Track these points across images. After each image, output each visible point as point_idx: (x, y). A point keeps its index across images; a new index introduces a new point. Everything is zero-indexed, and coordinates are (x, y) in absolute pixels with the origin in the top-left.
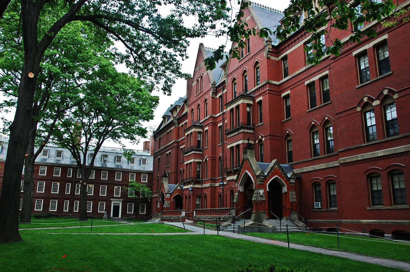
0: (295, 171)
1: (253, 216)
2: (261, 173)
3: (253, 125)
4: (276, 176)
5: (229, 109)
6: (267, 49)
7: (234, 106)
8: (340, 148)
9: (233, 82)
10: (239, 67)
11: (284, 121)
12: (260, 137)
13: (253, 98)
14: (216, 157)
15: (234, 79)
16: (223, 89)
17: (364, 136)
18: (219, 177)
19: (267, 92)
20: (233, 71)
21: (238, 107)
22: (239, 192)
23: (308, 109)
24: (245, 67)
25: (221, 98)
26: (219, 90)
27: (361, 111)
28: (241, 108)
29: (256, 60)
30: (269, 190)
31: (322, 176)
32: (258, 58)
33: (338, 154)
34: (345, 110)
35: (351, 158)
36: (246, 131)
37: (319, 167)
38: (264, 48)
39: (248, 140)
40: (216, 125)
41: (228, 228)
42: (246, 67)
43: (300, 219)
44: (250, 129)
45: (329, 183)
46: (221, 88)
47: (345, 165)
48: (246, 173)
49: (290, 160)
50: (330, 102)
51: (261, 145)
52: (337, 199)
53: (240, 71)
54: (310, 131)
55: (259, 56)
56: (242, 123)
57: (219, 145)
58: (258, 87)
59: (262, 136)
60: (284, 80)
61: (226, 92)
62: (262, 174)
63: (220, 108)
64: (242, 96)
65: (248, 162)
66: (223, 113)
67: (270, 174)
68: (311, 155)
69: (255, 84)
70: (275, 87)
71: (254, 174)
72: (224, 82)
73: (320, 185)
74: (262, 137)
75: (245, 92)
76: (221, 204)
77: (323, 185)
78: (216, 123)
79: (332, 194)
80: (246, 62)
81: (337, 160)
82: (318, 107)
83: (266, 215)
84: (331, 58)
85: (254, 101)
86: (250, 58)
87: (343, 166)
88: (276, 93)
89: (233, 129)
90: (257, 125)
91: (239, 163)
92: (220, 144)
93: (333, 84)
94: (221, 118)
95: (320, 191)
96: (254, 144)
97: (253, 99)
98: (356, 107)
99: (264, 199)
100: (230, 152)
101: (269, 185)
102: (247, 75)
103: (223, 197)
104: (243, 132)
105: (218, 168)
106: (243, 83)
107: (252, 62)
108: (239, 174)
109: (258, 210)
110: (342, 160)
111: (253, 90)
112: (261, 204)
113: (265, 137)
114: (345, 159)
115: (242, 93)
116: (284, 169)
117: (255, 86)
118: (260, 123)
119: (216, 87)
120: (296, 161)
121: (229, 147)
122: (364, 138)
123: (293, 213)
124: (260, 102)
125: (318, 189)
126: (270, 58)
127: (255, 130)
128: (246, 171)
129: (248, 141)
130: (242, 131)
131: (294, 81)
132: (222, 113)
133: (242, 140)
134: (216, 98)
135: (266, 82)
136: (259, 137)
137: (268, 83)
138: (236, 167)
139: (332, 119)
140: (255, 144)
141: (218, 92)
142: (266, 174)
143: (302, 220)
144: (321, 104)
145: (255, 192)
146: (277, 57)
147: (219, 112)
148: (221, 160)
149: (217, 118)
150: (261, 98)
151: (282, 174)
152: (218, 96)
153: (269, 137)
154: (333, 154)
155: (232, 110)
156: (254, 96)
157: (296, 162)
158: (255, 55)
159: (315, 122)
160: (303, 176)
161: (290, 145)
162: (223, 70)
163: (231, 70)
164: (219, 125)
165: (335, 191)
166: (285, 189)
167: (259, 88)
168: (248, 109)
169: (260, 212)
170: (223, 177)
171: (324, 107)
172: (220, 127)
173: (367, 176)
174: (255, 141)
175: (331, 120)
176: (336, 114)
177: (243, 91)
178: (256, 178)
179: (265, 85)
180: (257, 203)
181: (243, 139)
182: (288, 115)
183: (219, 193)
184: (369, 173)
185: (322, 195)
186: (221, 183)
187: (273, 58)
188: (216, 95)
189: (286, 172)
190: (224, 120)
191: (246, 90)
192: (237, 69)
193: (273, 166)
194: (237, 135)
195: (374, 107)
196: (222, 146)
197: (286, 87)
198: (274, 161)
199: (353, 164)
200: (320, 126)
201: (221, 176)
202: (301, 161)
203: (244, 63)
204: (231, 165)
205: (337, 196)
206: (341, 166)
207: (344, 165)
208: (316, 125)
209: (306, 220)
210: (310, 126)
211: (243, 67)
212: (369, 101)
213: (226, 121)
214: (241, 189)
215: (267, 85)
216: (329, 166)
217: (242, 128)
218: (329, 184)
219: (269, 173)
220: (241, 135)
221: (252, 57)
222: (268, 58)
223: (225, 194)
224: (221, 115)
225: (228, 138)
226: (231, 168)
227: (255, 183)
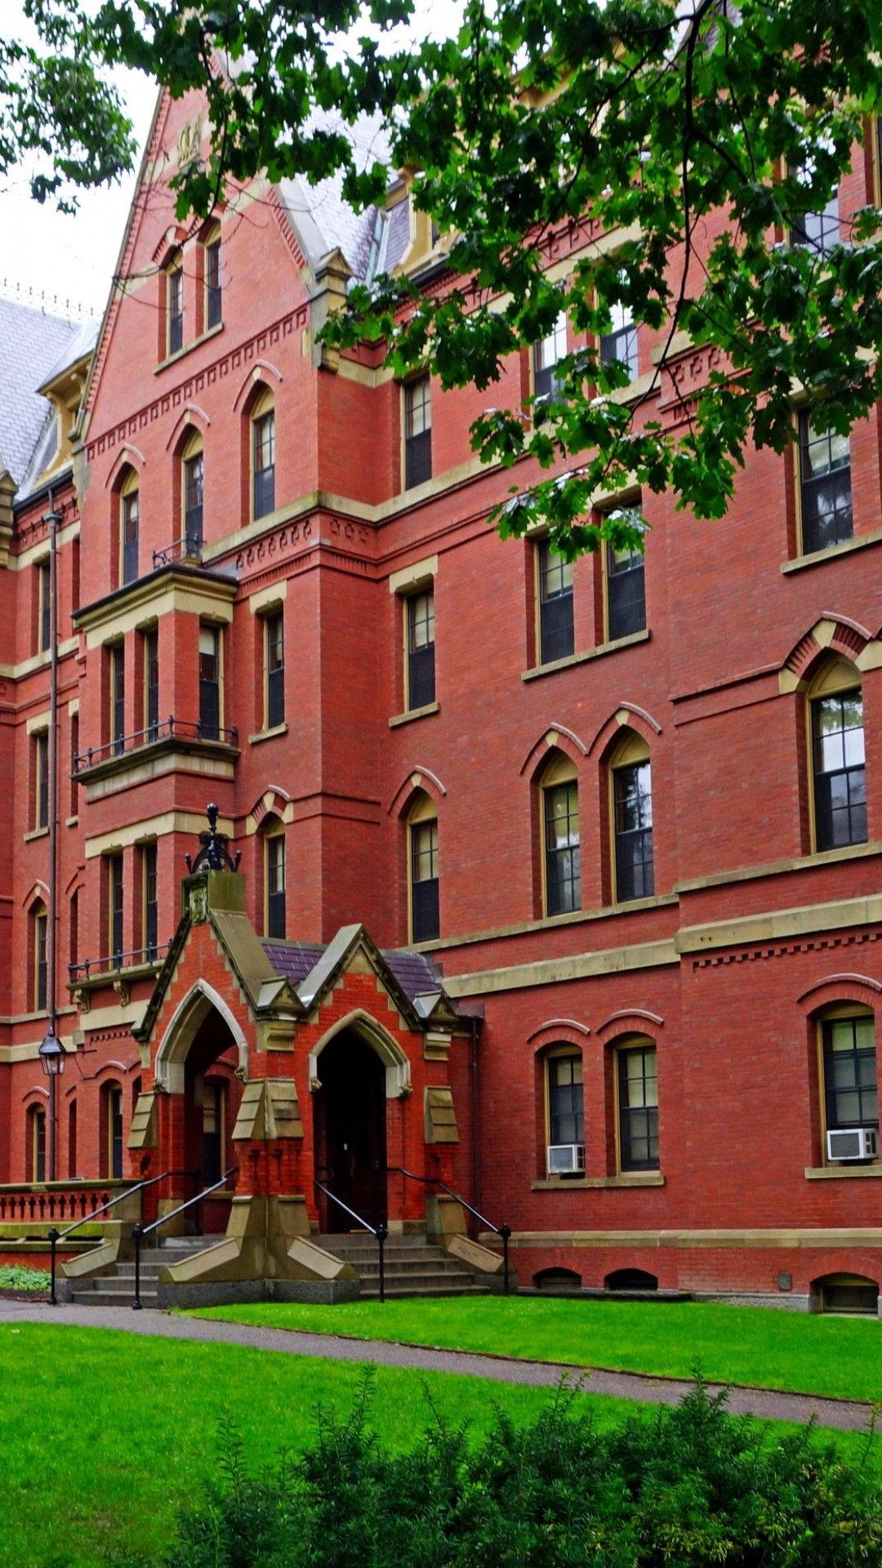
0: (452, 986)
1: (238, 1220)
2: (279, 995)
3: (234, 736)
4: (359, 1011)
5: (97, 638)
6: (318, 320)
7: (125, 624)
8: (688, 875)
9: (118, 487)
10: (154, 405)
11: (395, 721)
12: (269, 802)
13: (233, 589)
14: (11, 902)
15: (127, 471)
16: (60, 523)
17: (805, 820)
18: (30, 1010)
19: (316, 559)
20: (121, 426)
21: (148, 633)
22: (160, 1093)
23: (531, 665)
24: (190, 405)
25: (47, 568)
26: (33, 528)
27: (800, 694)
28: (167, 640)
29: (257, 375)
30: (319, 1085)
31: (587, 1013)
32: (264, 365)
33: (675, 906)
34: (718, 684)
35: (737, 926)
36: (194, 765)
37: (574, 967)
38: (302, 310)
39: (213, 815)
40: (15, 726)
41: (101, 1285)
42: (196, 408)
43: (474, 1230)
44: (216, 754)
45: (621, 1050)
46: (47, 514)
47: (708, 963)
48: (199, 994)
49: (427, 927)
50: (642, 635)
51: (276, 843)
52: (661, 1128)
53: (164, 427)
54: (536, 779)
55: (273, 350)
56: (171, 722)
57: (33, 835)
58: (264, 529)
59: (278, 796)
60: (410, 498)
61: (76, 541)
62: (285, 1000)
63: (35, 628)
64: (175, 574)
65: (213, 936)
66: (59, 661)
67: (329, 1001)
68: (537, 903)
69: (245, 510)
70: (356, 532)
71: (243, 1000)
72: (65, 483)
73: (577, 1058)
74: (281, 802)
75: (189, 552)
76: (41, 1158)
77: (594, 1058)
78: (15, 713)
79: (636, 1102)
80: (199, 377)
81: (669, 932)
82: (580, 656)
83: (303, 1212)
84: (664, 401)
85: (238, 603)
86: (223, 361)
87: (696, 965)
88: (358, 569)
89: (117, 752)
90: (253, 738)
91: (153, 938)
92: (39, 831)
93: (668, 541)
94: (44, 687)
95: (575, 1088)
96: (235, 840)
97: (235, 592)
98: (774, 673)
99: (295, 1130)
100: (104, 879)
101: (321, 1059)
102: (200, 454)
103: (55, 1121)
104: (177, 773)
105: (24, 964)
106: (177, 500)
107: (234, 384)
108: (157, 1000)
109: (261, 1189)
110: (697, 934)
111: (238, 539)
112: (278, 1155)
113: (295, 801)
114: (709, 930)
115: (170, 555)
116: (397, 977)
117: (245, 522)
118: (272, 725)
119: (13, 508)
120: (459, 934)
121: (94, 848)
122: (805, 830)
123: (441, 1202)
124: (272, 616)
125: (564, 1078)
126: (333, 372)
127: (243, 761)
128: (202, 982)
129: (213, 822)
130: (171, 763)
131: (461, 508)
132: (48, 657)
133: (171, 817)
134: (11, 567)
135: (310, 502)
136: (261, 800)
137: (320, 509)
138: (137, 959)
139: (650, 725)
140: (240, 838)
141: (24, 533)
142: (307, 999)
143: (483, 1236)
144: (599, 641)
145: (251, 1093)
146: (374, 368)
147: (34, 653)
148: (43, 920)
149: (22, 686)
150: (277, 591)
151: (385, 999)
152: (27, 559)
153: (317, 806)
154: (650, 902)
155: (114, 648)
156: (238, 575)
157: (455, 941)
158: (248, 345)
159: (562, 735)
160: (492, 1014)
161: (425, 846)
162: (58, 409)
163: (104, 419)
164: (36, 722)
165: (651, 1085)
166: (397, 1081)
167: (269, 535)
168: (206, 646)
169: (275, 1203)
170: (54, 1010)
171: (611, 661)
172: (40, 736)
173: (813, 1017)
174: (239, 821)
175: (643, 731)
176: (677, 702)
177: (177, 547)
178: (251, 1018)
179: (305, 518)
180: (260, 1149)
181: (176, 811)
182: (423, 691)
183: (32, 1100)
184: (824, 1002)
185: (586, 1109)
186: (52, 1048)
187: (349, 371)
188: (17, 555)
189: (406, 992)
190: (60, 701)
191: (196, 543)
192: (143, 412)
193: (344, 958)
194: (145, 788)
195: (865, 678)
196: (49, 841)
197: (418, 537)
198: (347, 934)
199: (745, 957)
200: (588, 756)
201: (42, 1006)
202: (483, 935)
203: (187, 384)
204: (104, 951)
205: (660, 1110)
206: (686, 967)
207: (702, 963)
208: (570, 752)
209: (505, 1233)
210: (539, 756)
211: (180, 410)
212: (840, 647)
213: (74, 706)
214: (171, 1078)
215: (316, 523)
216: (628, 964)
217: (174, 747)
218: (554, 1064)
219: (321, 994)
220: (169, 788)
221: (235, 353)
222: (324, 369)
223: (66, 1103)
224: (44, 669)
225: (90, 803)
226: (104, 966)
227: (251, 1048)
